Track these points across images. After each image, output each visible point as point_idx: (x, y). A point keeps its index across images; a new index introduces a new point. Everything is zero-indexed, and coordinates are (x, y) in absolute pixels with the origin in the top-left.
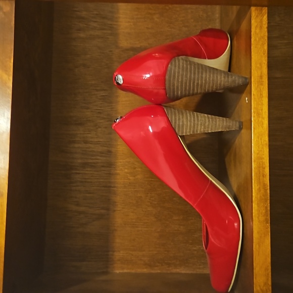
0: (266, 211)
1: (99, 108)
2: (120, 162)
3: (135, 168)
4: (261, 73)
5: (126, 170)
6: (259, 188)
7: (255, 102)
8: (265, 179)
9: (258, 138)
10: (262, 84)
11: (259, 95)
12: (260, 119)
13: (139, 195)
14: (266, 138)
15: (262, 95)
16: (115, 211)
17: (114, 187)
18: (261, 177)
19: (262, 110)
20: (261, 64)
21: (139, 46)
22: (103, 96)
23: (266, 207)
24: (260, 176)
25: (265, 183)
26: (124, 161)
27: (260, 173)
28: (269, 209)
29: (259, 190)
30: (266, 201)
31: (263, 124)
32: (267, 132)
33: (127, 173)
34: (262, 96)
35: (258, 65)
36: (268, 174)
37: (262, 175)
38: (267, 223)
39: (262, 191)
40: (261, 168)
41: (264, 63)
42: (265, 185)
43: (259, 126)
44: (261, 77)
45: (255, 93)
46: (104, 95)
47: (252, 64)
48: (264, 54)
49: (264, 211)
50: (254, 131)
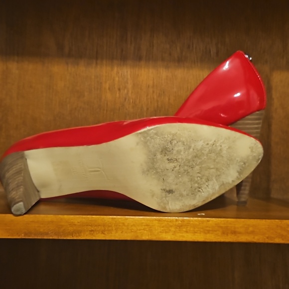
0: (42, 234)
1: (194, 46)
2: (127, 72)
3: (119, 90)
4: (240, 233)
5: (117, 79)
6: (75, 225)
7: (197, 223)
8: (87, 233)
9: (147, 225)
10: (223, 233)
11: (208, 229)
12: (173, 229)
13: (86, 94)
14: (146, 237)
15: (209, 233)
16: (67, 64)
17: (97, 63)
18: (90, 228)
19: (187, 232)
20: (253, 232)
21: (274, 96)
22: (210, 52)
23: (47, 234)
24: (91, 226)
25: (82, 234)
26: (129, 77)
27: (96, 226)
28: (45, 238)
29: (72, 224)
30: (55, 234)
31: (166, 232)
32: (154, 238)
33: (114, 80)
34: (205, 233)
35: (251, 229)
36: (94, 238)
37: (92, 229)
38: (26, 234)
39: (71, 229)
40: (103, 228)
41: (254, 238)
42: (79, 232)
43: (163, 227)
44: (234, 233)
45: (210, 222)
46: (212, 52)
47: (252, 221)
48: (268, 238)
49: (42, 230)
50: (156, 220)
